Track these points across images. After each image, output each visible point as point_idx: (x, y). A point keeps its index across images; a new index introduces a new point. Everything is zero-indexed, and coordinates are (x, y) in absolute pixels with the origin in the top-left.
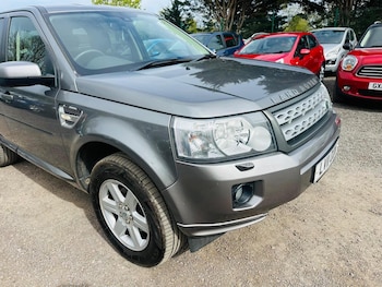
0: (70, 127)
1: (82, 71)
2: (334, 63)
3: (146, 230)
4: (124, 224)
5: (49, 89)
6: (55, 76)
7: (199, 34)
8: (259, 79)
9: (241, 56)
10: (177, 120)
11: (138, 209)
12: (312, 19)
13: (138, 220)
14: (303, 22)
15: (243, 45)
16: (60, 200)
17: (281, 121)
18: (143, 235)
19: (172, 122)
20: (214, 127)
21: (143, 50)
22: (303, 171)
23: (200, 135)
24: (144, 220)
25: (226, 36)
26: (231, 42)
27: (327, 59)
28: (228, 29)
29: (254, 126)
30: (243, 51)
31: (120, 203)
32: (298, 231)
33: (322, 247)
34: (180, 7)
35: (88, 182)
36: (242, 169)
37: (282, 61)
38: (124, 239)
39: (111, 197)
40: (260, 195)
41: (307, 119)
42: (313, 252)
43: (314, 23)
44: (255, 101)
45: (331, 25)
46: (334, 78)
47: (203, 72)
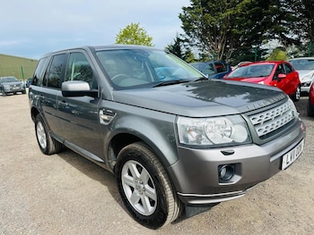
0: (107, 124)
1: (116, 88)
2: (308, 85)
3: (155, 198)
4: (138, 195)
5: (93, 99)
6: (98, 91)
7: (196, 63)
8: (244, 95)
9: (229, 79)
10: (179, 118)
11: (150, 183)
12: (290, 50)
13: (149, 191)
14: (282, 53)
15: (231, 71)
16: (91, 179)
17: (255, 122)
18: (152, 203)
19: (176, 120)
20: (205, 124)
21: (154, 74)
22: (272, 160)
23: (195, 130)
24: (153, 191)
25: (216, 64)
26: (221, 69)
27: (302, 82)
28: (219, 59)
29: (234, 124)
30: (231, 75)
31: (137, 178)
32: (273, 212)
33: (293, 226)
34: (181, 43)
35: (114, 163)
36: (225, 153)
37: (262, 83)
38: (137, 207)
39: (130, 174)
40: (239, 174)
41: (275, 122)
42: (285, 229)
43: (292, 54)
44: (236, 107)
45: (306, 55)
46: (308, 98)
47: (198, 89)
